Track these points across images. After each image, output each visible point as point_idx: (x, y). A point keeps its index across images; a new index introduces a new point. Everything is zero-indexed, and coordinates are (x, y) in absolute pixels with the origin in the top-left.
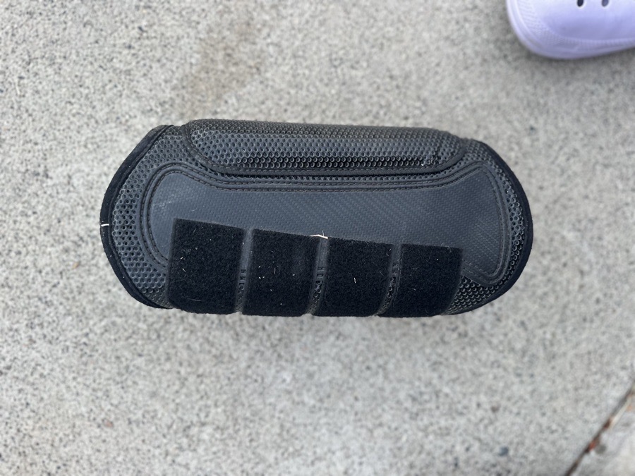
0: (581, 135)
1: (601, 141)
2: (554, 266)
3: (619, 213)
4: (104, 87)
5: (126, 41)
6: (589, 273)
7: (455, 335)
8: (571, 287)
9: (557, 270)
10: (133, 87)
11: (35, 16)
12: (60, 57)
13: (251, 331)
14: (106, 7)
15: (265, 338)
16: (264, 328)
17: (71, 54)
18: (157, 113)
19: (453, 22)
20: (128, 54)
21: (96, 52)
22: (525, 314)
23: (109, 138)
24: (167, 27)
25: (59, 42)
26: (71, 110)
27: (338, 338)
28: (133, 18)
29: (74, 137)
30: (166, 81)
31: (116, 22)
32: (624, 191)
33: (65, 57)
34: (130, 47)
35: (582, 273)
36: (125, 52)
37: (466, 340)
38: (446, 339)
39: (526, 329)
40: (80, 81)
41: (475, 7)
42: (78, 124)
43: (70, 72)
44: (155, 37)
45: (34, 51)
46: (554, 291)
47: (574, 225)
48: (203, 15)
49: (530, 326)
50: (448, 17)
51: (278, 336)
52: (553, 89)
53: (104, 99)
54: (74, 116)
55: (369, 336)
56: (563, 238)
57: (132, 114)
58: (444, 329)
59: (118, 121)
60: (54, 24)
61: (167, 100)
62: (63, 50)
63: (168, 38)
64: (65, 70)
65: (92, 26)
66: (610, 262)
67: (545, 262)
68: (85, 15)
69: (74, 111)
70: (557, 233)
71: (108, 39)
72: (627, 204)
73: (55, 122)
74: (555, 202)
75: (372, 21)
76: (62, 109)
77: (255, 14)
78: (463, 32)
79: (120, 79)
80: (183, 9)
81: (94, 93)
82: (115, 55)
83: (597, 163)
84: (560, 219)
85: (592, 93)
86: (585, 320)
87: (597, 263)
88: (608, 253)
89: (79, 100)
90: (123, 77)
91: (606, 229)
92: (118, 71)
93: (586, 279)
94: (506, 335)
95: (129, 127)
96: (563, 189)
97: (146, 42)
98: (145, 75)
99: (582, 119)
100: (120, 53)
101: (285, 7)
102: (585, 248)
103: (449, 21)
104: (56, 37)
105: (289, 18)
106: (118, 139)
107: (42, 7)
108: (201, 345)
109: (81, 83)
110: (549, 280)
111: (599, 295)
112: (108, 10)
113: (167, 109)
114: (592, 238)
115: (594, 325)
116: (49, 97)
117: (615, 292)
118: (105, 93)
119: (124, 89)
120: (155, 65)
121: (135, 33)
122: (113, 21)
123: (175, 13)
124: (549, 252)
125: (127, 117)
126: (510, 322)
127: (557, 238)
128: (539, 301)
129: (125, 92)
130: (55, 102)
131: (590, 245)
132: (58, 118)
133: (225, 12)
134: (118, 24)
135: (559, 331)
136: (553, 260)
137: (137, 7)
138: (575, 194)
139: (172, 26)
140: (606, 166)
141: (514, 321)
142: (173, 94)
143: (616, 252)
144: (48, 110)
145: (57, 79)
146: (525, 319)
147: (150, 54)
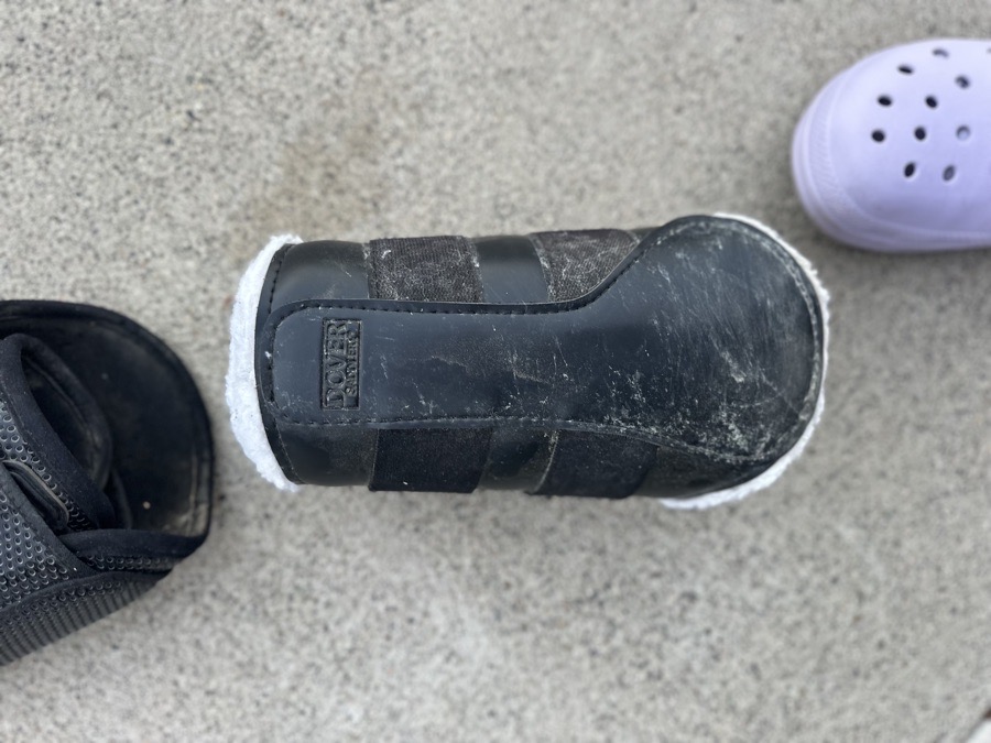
0: (886, 374)
1: (917, 387)
2: (817, 579)
3: (932, 507)
4: (116, 200)
5: (164, 130)
6: (873, 597)
7: (642, 675)
8: (840, 618)
9: (821, 587)
10: (164, 207)
11: (18, 71)
12: (51, 143)
13: (305, 631)
14: (138, 73)
15: (326, 645)
16: (326, 629)
17: (69, 140)
18: (198, 253)
19: (703, 169)
20: (164, 153)
21: (112, 142)
22: (760, 653)
23: (114, 284)
24: (234, 117)
25: (53, 119)
26: (56, 231)
27: (448, 659)
28: (181, 96)
29: (55, 276)
30: (221, 205)
31: (151, 98)
32: (944, 472)
33: (59, 145)
34: (169, 142)
35: (861, 597)
36: (161, 148)
37: (659, 685)
38: (627, 680)
39: (758, 677)
40: (78, 186)
41: (741, 148)
42: (65, 255)
43: (64, 172)
44: (213, 132)
45: (10, 128)
46: (812, 621)
47: (857, 518)
48: (296, 105)
49: (766, 673)
50: (696, 159)
51: (348, 645)
52: (850, 295)
53: (115, 221)
54: (60, 241)
55: (499, 661)
56: (837, 537)
57: (156, 250)
58: (625, 664)
59: (132, 260)
60: (49, 88)
61: (218, 234)
62: (58, 132)
63: (233, 135)
64: (56, 166)
65: (111, 100)
66: (909, 583)
67: (804, 572)
68: (102, 80)
69: (61, 234)
70: (828, 527)
71: (135, 124)
72: (947, 494)
73: (27, 247)
74: (831, 477)
75: (570, 151)
76: (41, 228)
77: (382, 115)
78: (716, 186)
79: (145, 190)
80: (266, 91)
81: (99, 208)
82: (141, 151)
83: (905, 421)
84: (836, 506)
85: (912, 309)
86: (856, 673)
87: (887, 583)
88: (907, 569)
89: (72, 216)
90: (150, 188)
91: (908, 530)
92: (143, 178)
93: (867, 608)
94: (724, 683)
95: (150, 271)
96: (847, 458)
97: (197, 137)
98: (187, 190)
99: (892, 349)
100: (151, 149)
101: (433, 110)
102: (871, 557)
103: (696, 166)
104: (48, 109)
105: (437, 129)
106: (129, 287)
107: (32, 58)
108: (219, 643)
109: (80, 190)
110: (806, 603)
111: (884, 635)
112: (141, 78)
113: (215, 251)
114: (884, 542)
115: (871, 683)
116: (23, 205)
117: (910, 634)
118: (116, 211)
119: (149, 209)
120: (207, 177)
121: (180, 119)
122: (147, 97)
123: (251, 96)
124: (812, 557)
125: (148, 254)
126: (734, 663)
127: (828, 535)
128: (785, 634)
129: (151, 214)
130: (32, 215)
131: (880, 553)
132: (33, 241)
133: (333, 105)
134: (155, 102)
135: (812, 687)
136: (817, 570)
137: (190, 79)
138: (865, 467)
139: (244, 116)
140: (921, 428)
141: (742, 662)
142: (230, 227)
143: (919, 569)
144: (18, 226)
145: (41, 177)
146: (759, 661)
147: (200, 158)
